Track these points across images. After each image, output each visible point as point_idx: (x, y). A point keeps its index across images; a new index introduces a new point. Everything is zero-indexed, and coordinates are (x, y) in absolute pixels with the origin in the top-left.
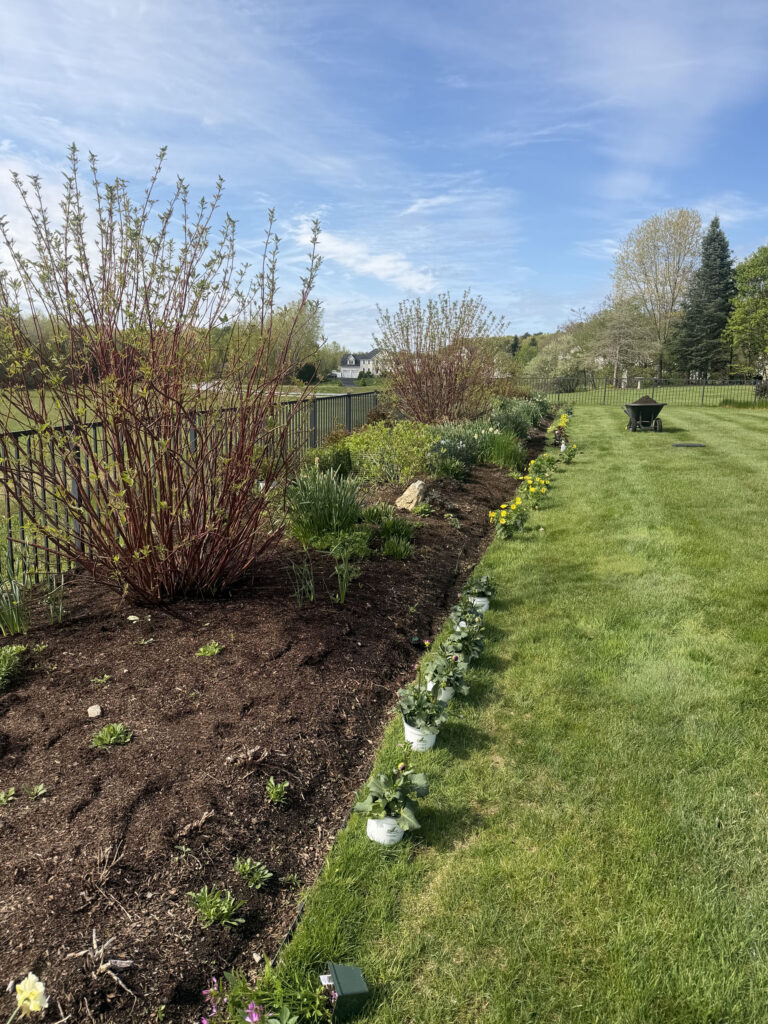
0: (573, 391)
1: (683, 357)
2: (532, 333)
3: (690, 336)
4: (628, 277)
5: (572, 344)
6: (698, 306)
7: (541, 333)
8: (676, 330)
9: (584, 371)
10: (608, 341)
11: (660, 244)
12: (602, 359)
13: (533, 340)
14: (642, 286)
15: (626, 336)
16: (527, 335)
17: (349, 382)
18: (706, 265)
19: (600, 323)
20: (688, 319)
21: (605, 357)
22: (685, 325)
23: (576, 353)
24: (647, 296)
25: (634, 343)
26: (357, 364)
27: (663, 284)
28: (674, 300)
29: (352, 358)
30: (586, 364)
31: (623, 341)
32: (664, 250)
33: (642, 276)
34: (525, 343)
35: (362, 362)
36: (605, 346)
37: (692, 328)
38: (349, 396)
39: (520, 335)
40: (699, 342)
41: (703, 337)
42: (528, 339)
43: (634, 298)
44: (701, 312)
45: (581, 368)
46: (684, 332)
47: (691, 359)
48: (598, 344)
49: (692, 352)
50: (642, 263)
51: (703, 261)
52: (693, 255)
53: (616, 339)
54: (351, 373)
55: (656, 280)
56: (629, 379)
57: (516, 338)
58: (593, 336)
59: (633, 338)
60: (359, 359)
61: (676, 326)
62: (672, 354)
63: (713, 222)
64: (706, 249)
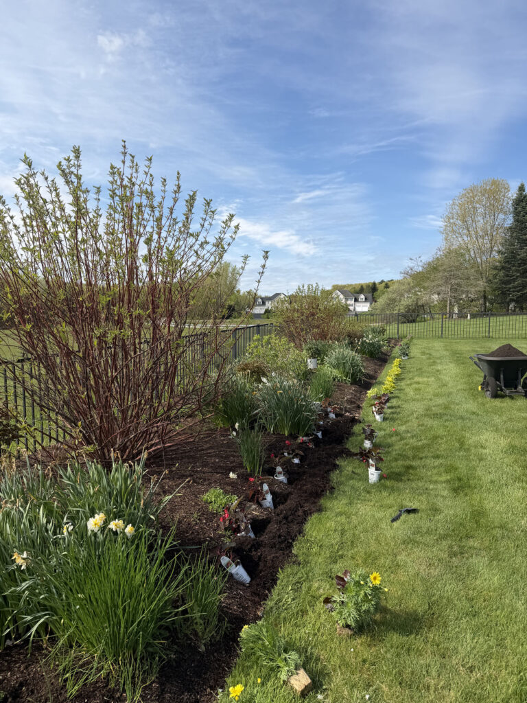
0: (414, 321)
1: (503, 293)
2: (386, 280)
3: (507, 276)
4: (454, 232)
5: (412, 284)
6: (512, 252)
7: (392, 280)
8: (495, 272)
9: (423, 306)
10: (441, 282)
11: (478, 205)
12: (437, 296)
13: (387, 284)
14: (466, 239)
15: (457, 277)
16: (382, 282)
17: (258, 316)
18: (516, 221)
19: (433, 268)
20: (505, 262)
21: (439, 294)
22: (503, 268)
23: (416, 291)
24: (470, 246)
25: (463, 282)
26: (264, 303)
27: (483, 237)
28: (492, 248)
29: (260, 300)
30: (424, 299)
31: (453, 281)
32: (481, 210)
33: (465, 231)
34: (381, 287)
35: (267, 303)
36: (439, 286)
37: (508, 269)
38: (258, 326)
39: (377, 281)
40: (514, 281)
41: (517, 276)
42: (384, 284)
43: (460, 248)
44: (515, 257)
45: (420, 303)
46: (502, 273)
47: (509, 294)
48: (433, 284)
49: (510, 288)
50: (465, 221)
51: (514, 217)
52: (505, 213)
53: (447, 280)
54: (259, 310)
55: (476, 233)
56: (459, 311)
57: (374, 284)
58: (428, 278)
59: (461, 279)
60: (264, 300)
61: (495, 268)
62: (494, 290)
63: (520, 188)
64: (516, 209)
